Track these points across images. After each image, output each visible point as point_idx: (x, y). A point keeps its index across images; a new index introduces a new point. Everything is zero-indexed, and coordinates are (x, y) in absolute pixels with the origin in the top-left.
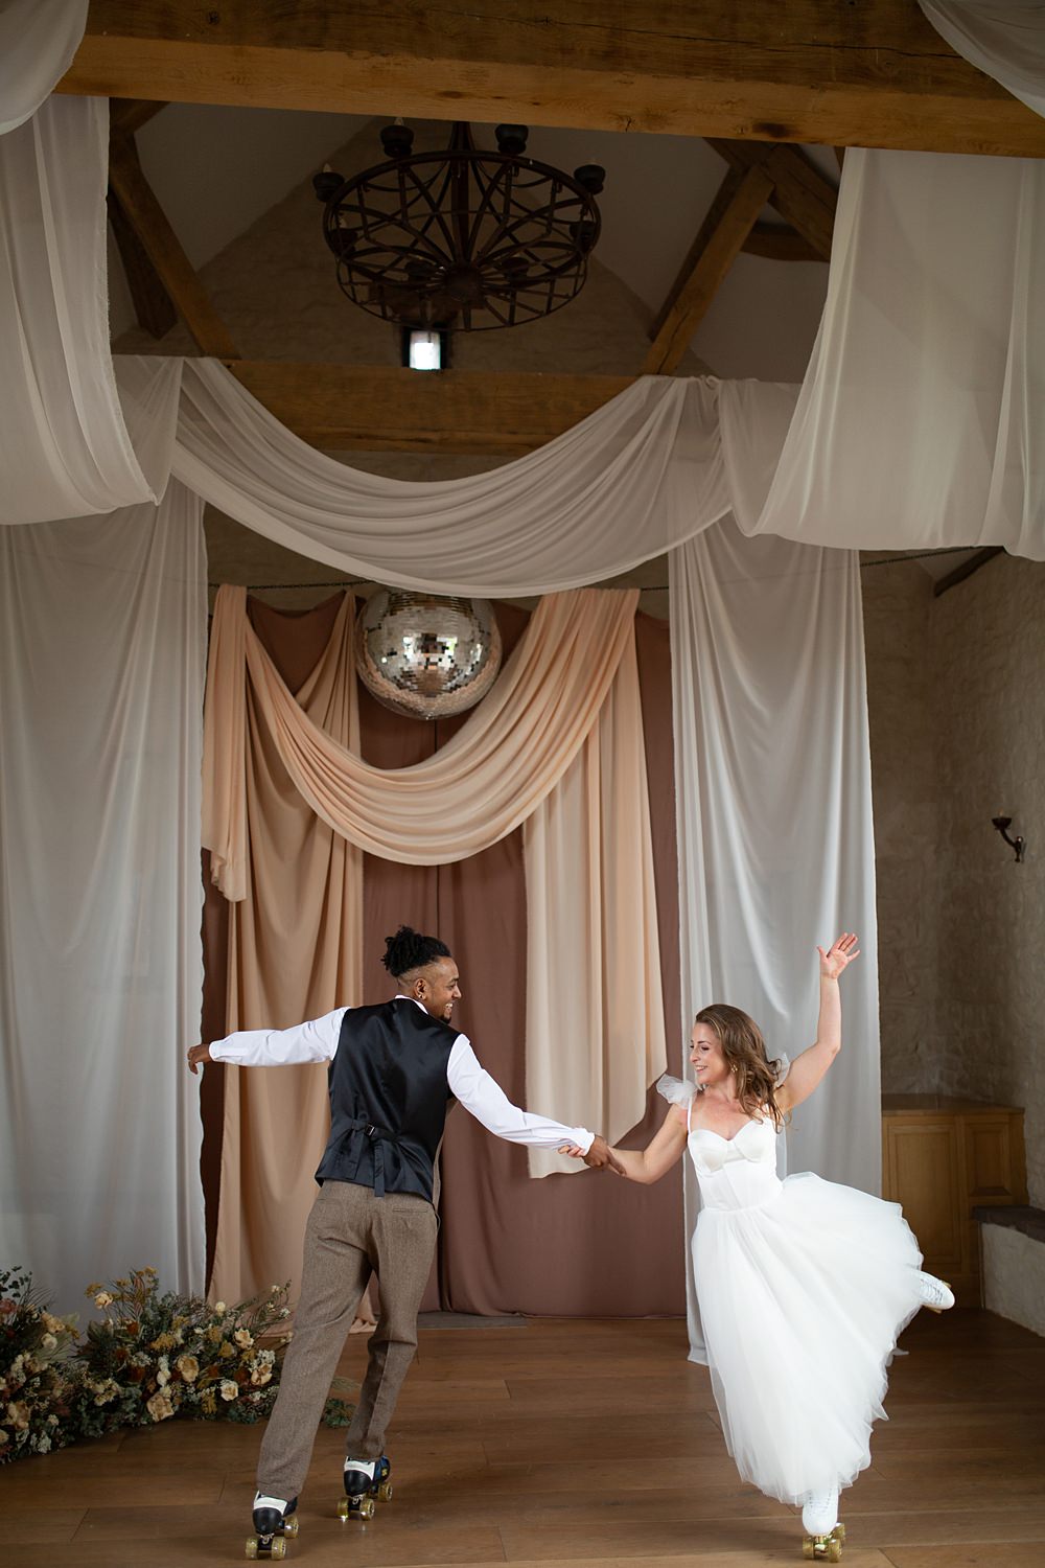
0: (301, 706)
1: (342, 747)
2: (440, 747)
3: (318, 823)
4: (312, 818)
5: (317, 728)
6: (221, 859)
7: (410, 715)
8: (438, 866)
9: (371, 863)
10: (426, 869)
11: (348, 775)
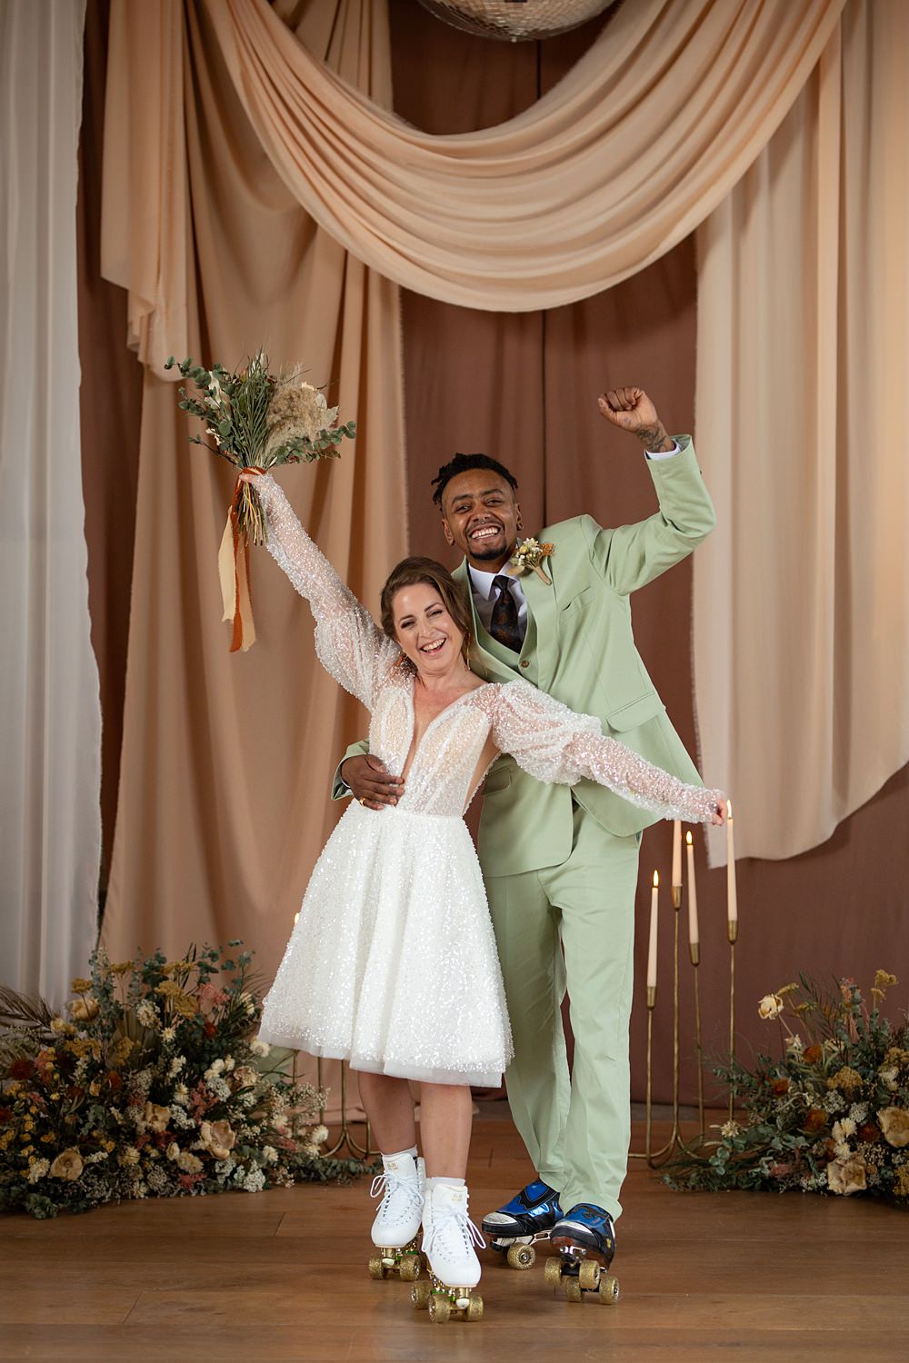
0: (284, 20)
1: (356, 94)
2: (546, 92)
3: (319, 241)
4: (309, 227)
5: (314, 59)
6: (146, 303)
7: (485, 34)
8: (544, 312)
9: (417, 310)
10: (522, 317)
11: (369, 146)
